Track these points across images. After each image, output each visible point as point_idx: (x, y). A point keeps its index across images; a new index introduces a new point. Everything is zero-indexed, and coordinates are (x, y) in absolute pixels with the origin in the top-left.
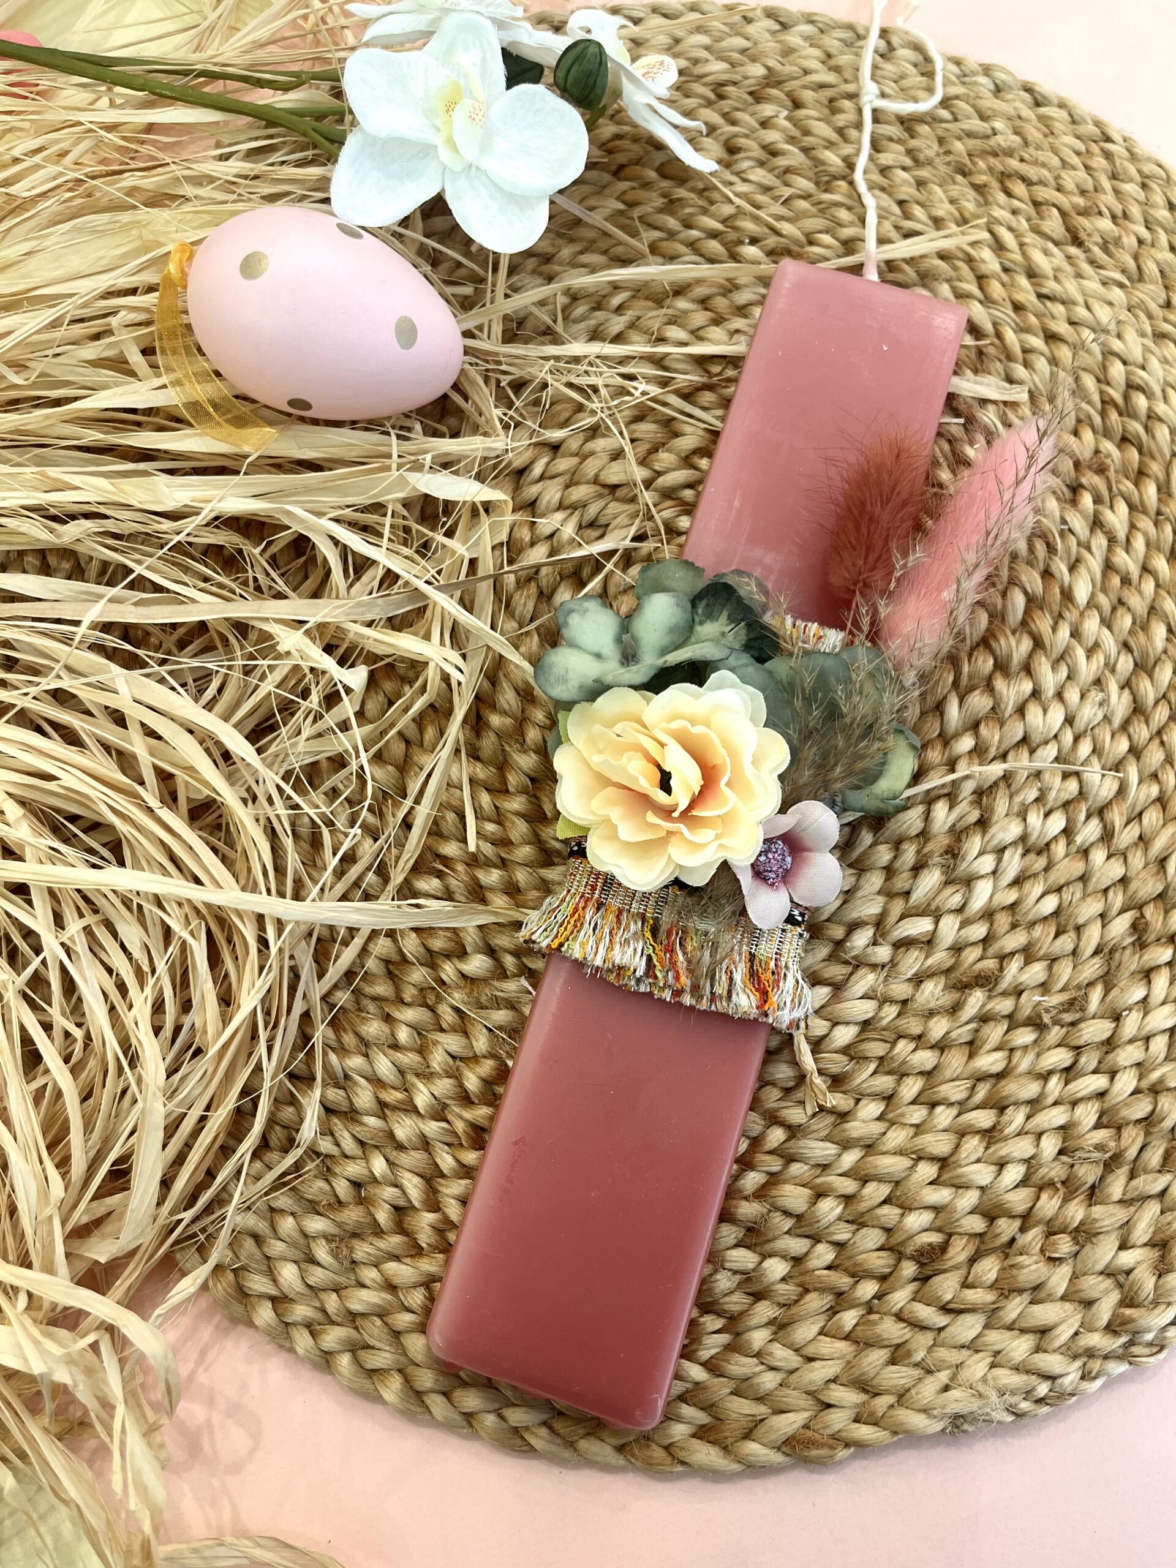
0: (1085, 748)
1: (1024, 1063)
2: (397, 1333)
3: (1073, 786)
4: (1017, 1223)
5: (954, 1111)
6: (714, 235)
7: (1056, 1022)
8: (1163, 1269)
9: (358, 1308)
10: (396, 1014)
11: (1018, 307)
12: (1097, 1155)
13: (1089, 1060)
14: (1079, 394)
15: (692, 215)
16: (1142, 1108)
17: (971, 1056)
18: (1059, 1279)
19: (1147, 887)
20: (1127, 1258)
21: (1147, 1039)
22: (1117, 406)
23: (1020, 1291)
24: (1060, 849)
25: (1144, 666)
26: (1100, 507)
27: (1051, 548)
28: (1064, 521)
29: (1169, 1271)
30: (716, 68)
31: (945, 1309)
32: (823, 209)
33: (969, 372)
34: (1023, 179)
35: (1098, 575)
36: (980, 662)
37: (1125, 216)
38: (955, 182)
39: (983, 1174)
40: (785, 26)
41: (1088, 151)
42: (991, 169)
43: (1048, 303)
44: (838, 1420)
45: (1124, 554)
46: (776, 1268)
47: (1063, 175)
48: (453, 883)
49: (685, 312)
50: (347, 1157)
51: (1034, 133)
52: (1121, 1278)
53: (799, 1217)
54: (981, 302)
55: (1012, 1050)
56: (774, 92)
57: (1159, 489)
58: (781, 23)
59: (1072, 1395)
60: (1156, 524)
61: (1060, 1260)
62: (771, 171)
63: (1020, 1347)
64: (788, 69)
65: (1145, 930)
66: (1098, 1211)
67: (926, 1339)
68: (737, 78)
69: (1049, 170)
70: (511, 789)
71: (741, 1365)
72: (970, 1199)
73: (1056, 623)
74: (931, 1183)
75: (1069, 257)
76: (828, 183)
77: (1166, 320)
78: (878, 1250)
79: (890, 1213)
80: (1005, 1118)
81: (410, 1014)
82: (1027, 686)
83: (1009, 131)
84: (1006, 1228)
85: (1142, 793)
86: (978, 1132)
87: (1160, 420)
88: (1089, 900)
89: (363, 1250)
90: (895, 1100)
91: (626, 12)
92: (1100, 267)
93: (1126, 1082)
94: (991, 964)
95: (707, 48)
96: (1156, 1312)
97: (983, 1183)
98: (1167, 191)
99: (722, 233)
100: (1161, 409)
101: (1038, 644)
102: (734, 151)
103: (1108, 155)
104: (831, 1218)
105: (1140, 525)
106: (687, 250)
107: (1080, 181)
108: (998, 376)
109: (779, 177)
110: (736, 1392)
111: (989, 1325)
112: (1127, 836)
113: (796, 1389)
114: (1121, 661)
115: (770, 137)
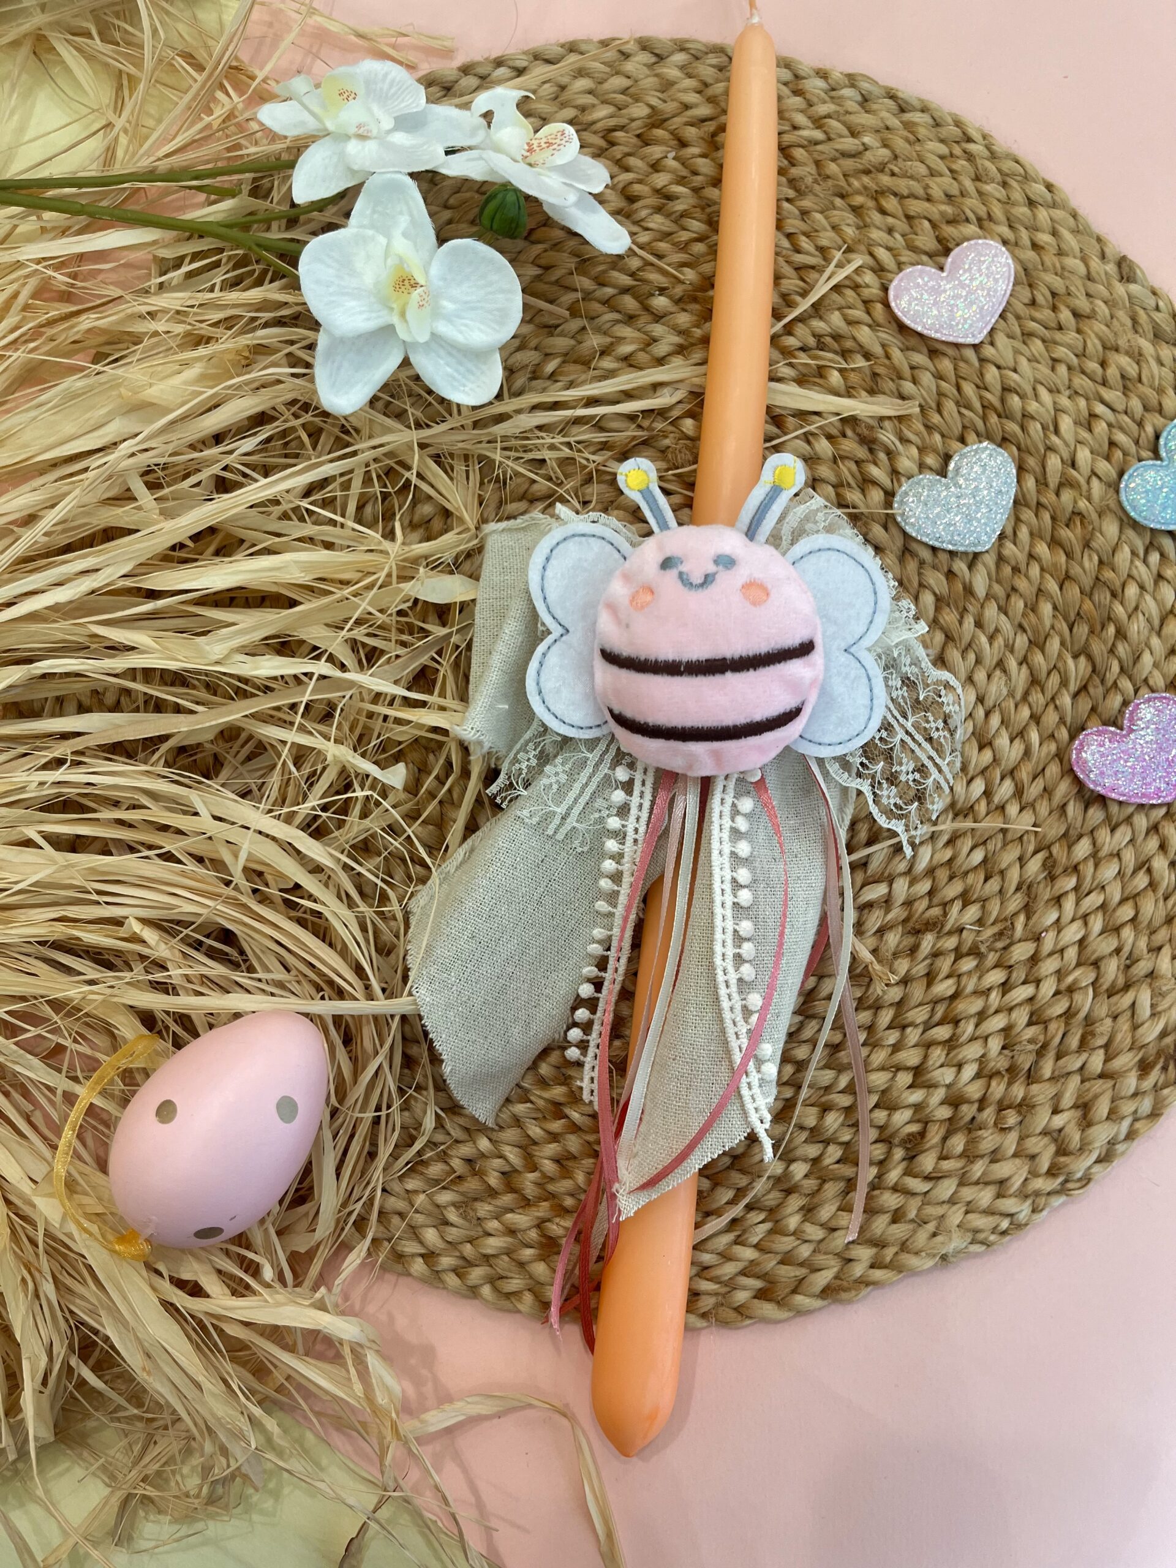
0: (995, 720)
1: (970, 985)
2: (521, 1265)
3: (987, 756)
4: (976, 1106)
5: (920, 1030)
7: (991, 949)
8: (1086, 1122)
9: (489, 1251)
12: (1031, 1047)
13: (1019, 975)
14: (963, 403)
15: (604, 272)
16: (1061, 1006)
17: (929, 985)
18: (1010, 1142)
19: (1054, 829)
20: (1059, 1121)
21: (1062, 951)
22: (995, 410)
23: (982, 1156)
24: (982, 807)
25: (1038, 643)
29: (1089, 1125)
30: (602, 112)
31: (927, 1178)
33: (864, 394)
34: (895, 195)
35: (993, 569)
37: (990, 217)
38: (834, 208)
39: (947, 1075)
40: (660, 58)
41: (952, 155)
42: (866, 188)
44: (858, 1270)
45: (1012, 546)
46: (799, 1170)
47: (932, 184)
49: (612, 371)
50: (457, 1141)
51: (900, 144)
52: (1055, 1135)
53: (812, 1130)
54: (870, 326)
55: (959, 976)
56: (659, 133)
58: (657, 55)
59: (1026, 1225)
60: (1036, 515)
61: (1010, 1129)
62: (668, 215)
63: (985, 1196)
64: (670, 107)
65: (1053, 866)
66: (1035, 1088)
67: (916, 1201)
68: (624, 121)
69: (918, 180)
71: (785, 1243)
72: (939, 1094)
73: (962, 617)
74: (909, 1087)
77: (1033, 319)
78: (876, 1142)
79: (881, 1116)
80: (959, 1030)
83: (877, 144)
84: (968, 1111)
85: (1042, 752)
86: (939, 1043)
87: (1033, 418)
88: (1008, 848)
89: (484, 1209)
90: (875, 1028)
91: (511, 63)
93: (1048, 988)
94: (936, 911)
95: (590, 92)
96: (1082, 1157)
97: (947, 1081)
98: (1025, 187)
99: (633, 287)
100: (1033, 407)
101: (949, 637)
102: (632, 199)
103: (970, 157)
104: (836, 1126)
105: (1022, 517)
106: (604, 309)
107: (947, 188)
108: (891, 394)
109: (675, 222)
110: (782, 1262)
111: (962, 1184)
112: (1034, 790)
113: (826, 1253)
114: (1018, 641)
115: (661, 180)
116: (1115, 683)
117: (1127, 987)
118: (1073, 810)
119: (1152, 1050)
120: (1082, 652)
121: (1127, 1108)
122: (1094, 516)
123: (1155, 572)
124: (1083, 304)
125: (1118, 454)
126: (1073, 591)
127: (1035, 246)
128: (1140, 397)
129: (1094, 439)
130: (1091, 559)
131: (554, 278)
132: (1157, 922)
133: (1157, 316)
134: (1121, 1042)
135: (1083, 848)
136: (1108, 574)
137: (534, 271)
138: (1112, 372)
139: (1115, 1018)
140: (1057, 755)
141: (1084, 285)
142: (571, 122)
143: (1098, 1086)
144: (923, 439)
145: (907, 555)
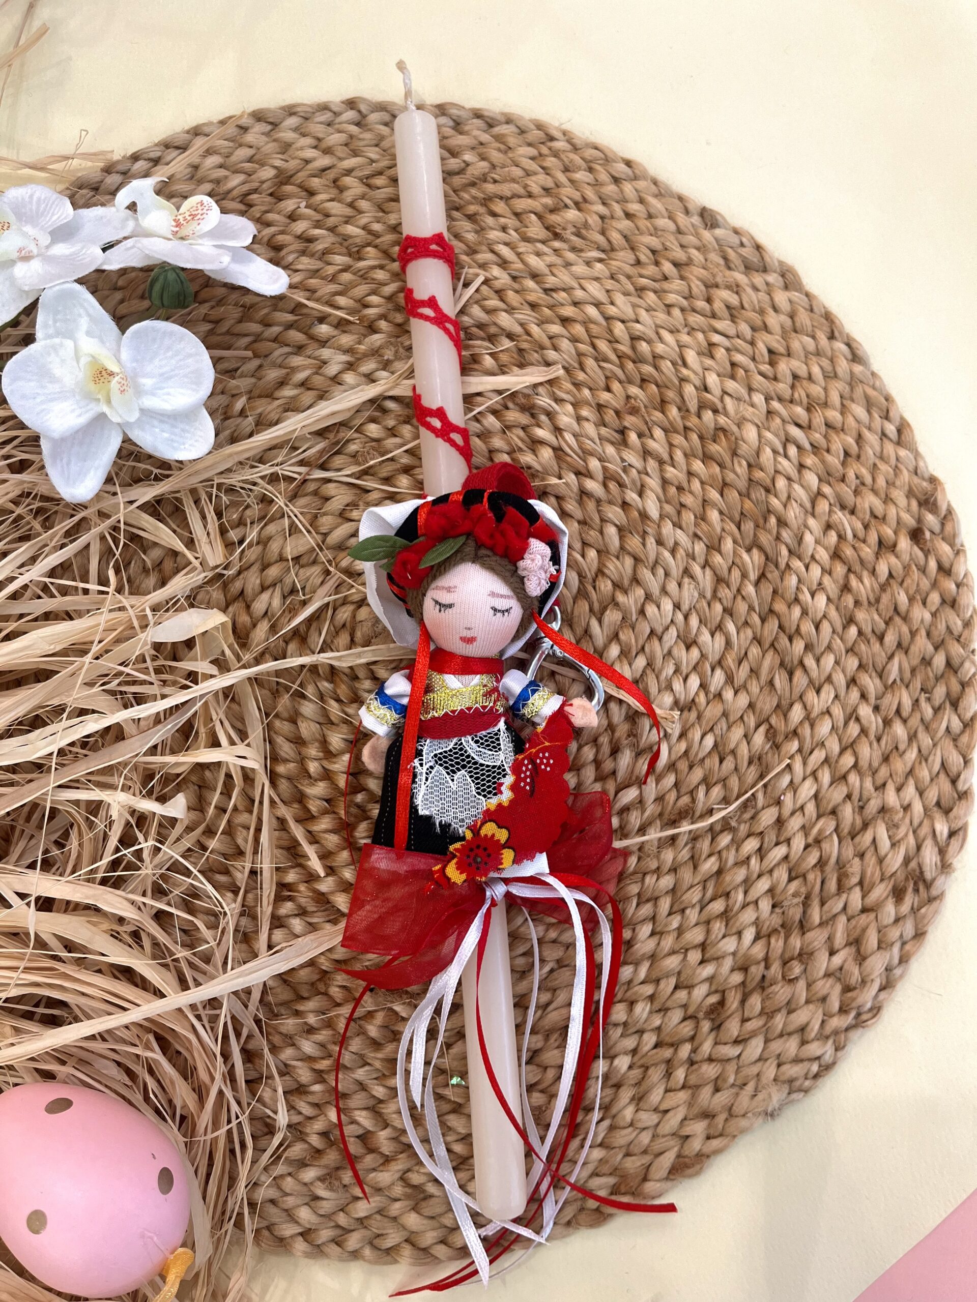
0: (694, 621)
1: (731, 858)
2: (395, 1219)
3: (695, 653)
4: (763, 964)
5: (697, 908)
6: (290, 326)
7: (739, 822)
8: (861, 958)
9: (362, 1214)
10: (301, 1007)
11: (533, 306)
12: (796, 900)
13: (771, 837)
14: (600, 358)
15: (267, 314)
16: (813, 858)
17: (695, 867)
18: (800, 992)
19: (767, 704)
20: (837, 960)
21: (802, 808)
22: (629, 358)
23: (779, 1010)
24: (702, 699)
25: (714, 547)
26: (644, 440)
27: (621, 485)
28: (623, 460)
29: (864, 959)
30: (235, 181)
31: (736, 1042)
32: (364, 276)
33: (515, 369)
34: (501, 198)
35: (659, 490)
36: (602, 588)
37: (585, 200)
40: (274, 125)
41: (541, 155)
42: (474, 198)
43: (554, 295)
44: (696, 1145)
45: (672, 469)
46: (622, 1063)
47: (529, 182)
48: (302, 901)
49: (294, 398)
51: (496, 156)
52: (837, 974)
53: (625, 1024)
54: (506, 311)
55: (719, 852)
56: (288, 188)
57: (679, 409)
58: (271, 123)
59: (834, 1063)
60: (686, 438)
61: (797, 978)
62: (312, 255)
63: (791, 1046)
64: (293, 164)
65: (775, 735)
66: (809, 935)
67: (731, 1068)
68: (256, 184)
69: (518, 183)
70: (315, 814)
71: (625, 1136)
72: (728, 963)
73: (644, 539)
74: (700, 964)
75: (555, 250)
76: (358, 252)
77: (641, 276)
78: (682, 1022)
79: (682, 995)
80: (731, 902)
81: (311, 1005)
82: (640, 592)
83: (476, 159)
84: (756, 971)
85: (741, 639)
86: (717, 917)
87: (662, 357)
88: (733, 729)
90: (658, 917)
91: (146, 156)
92: (581, 251)
93: (798, 843)
94: (686, 800)
95: (221, 166)
96: (866, 989)
97: (732, 950)
98: (608, 168)
99: (296, 321)
100: (660, 348)
101: (637, 559)
102: (278, 248)
103: (556, 154)
104: (645, 1015)
105: (676, 442)
106: (274, 345)
107: (542, 183)
108: (538, 364)
109: (320, 259)
110: (628, 1155)
111: (767, 1041)
112: (743, 673)
113: (664, 1136)
114: (697, 548)
115: (300, 227)
116: (788, 565)
117: (865, 826)
118: (780, 681)
119: (901, 876)
120: (753, 545)
121: (894, 934)
122: (735, 428)
123: (796, 462)
124: (680, 255)
125: (741, 372)
126: (733, 495)
127: (628, 216)
128: (746, 321)
129: (717, 363)
130: (740, 465)
131: (224, 330)
132: (875, 764)
133: (743, 251)
134: (873, 875)
135: (797, 713)
136: (758, 475)
137: (207, 327)
138: (718, 305)
139: (862, 856)
140: (755, 638)
141: (677, 239)
142: (210, 195)
143: (864, 919)
144: (574, 396)
145: (585, 498)
